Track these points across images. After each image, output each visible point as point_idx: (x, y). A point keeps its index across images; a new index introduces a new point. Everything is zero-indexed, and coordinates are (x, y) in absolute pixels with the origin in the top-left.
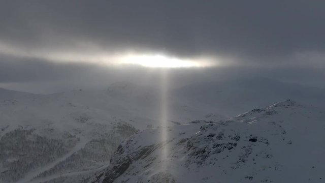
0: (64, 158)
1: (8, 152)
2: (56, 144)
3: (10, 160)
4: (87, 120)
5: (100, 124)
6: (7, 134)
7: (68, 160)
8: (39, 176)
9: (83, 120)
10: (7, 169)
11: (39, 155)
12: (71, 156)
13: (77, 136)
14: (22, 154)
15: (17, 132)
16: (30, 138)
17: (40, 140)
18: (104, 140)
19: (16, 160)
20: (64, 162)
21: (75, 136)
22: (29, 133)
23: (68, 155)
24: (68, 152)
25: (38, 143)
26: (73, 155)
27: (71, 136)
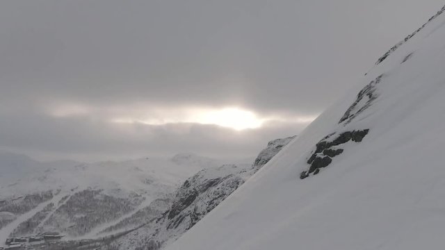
0: (129, 215)
1: (76, 209)
2: (123, 203)
3: (78, 216)
4: (152, 181)
5: (165, 185)
6: (76, 194)
7: (133, 217)
8: (105, 231)
9: (148, 182)
10: (74, 224)
11: (106, 212)
12: (137, 213)
13: (143, 196)
14: (90, 210)
15: (85, 192)
16: (98, 197)
17: (108, 199)
18: (168, 199)
19: (83, 216)
20: (129, 218)
21: (141, 196)
22: (97, 193)
23: (134, 213)
24: (133, 209)
25: (106, 201)
26: (139, 212)
27: (137, 195)
